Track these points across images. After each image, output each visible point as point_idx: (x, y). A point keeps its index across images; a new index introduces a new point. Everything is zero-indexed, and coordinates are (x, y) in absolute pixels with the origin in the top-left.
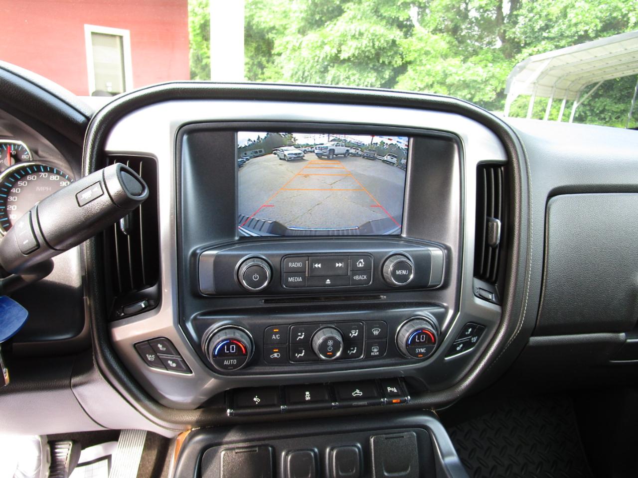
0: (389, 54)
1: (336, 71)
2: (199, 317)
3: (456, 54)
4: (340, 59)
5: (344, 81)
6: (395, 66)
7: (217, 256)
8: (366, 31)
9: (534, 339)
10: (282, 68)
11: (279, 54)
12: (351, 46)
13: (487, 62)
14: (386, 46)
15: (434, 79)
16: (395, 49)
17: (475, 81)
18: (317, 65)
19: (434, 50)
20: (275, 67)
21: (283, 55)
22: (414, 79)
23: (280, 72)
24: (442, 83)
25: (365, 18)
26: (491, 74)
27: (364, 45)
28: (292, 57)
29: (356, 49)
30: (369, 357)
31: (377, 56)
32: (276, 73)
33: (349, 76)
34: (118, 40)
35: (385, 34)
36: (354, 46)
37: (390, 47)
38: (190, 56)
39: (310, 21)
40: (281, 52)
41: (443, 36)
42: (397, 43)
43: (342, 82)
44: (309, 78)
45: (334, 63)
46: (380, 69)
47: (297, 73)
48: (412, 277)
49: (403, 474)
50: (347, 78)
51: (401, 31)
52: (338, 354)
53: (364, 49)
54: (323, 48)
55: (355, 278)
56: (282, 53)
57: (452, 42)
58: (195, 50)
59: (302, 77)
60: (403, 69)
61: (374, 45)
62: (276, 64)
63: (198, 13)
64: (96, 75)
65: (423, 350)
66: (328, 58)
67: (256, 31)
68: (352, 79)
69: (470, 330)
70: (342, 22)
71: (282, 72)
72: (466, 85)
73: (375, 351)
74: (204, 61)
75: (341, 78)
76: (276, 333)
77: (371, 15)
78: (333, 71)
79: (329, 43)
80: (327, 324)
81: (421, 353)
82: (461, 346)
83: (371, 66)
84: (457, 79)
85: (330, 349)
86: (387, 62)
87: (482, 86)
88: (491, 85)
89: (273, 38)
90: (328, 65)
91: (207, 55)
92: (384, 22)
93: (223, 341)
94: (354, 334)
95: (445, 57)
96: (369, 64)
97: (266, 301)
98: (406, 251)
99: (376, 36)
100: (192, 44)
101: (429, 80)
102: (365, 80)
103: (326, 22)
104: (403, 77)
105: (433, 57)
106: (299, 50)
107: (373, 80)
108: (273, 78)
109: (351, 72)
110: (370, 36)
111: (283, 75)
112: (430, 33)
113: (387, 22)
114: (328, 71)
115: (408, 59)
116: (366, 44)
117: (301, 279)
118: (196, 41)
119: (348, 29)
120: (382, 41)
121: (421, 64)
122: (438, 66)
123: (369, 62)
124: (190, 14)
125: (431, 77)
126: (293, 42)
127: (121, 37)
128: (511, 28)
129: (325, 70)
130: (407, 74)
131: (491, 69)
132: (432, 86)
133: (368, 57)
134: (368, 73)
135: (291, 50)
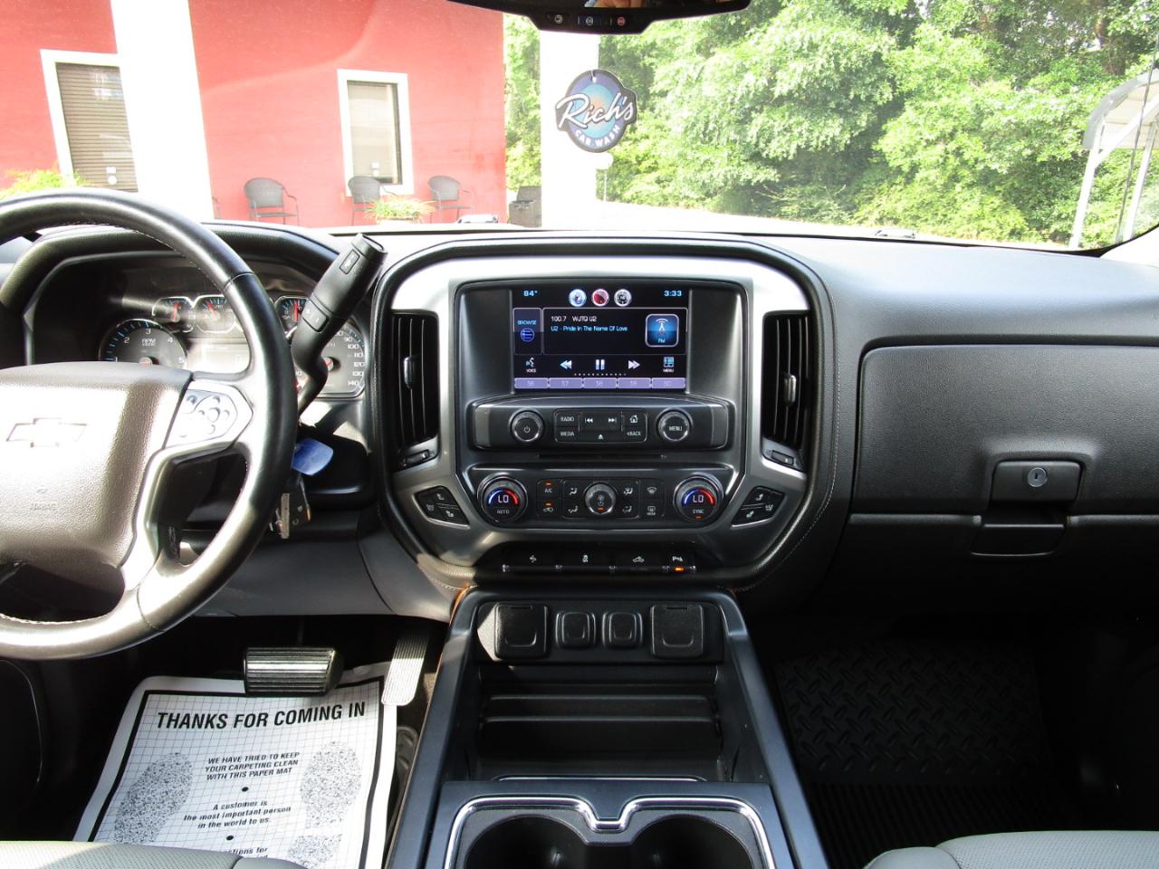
0: (868, 80)
1: (767, 119)
2: (474, 469)
3: (1003, 71)
4: (773, 95)
5: (781, 137)
6: (880, 103)
7: (492, 410)
8: (822, 40)
9: (855, 517)
10: (667, 118)
11: (663, 94)
12: (794, 71)
13: (1068, 84)
14: (861, 66)
15: (957, 123)
16: (879, 70)
17: (1042, 123)
18: (733, 109)
19: (957, 68)
20: (656, 118)
21: (669, 94)
22: (916, 125)
23: (664, 126)
24: (973, 130)
25: (821, 15)
26: (1075, 107)
27: (818, 67)
28: (686, 98)
29: (804, 74)
30: (645, 517)
31: (845, 85)
32: (658, 127)
33: (790, 127)
34: (389, 89)
35: (859, 44)
36: (800, 70)
37: (869, 67)
38: (507, 107)
39: (719, 28)
40: (665, 90)
41: (976, 39)
42: (884, 58)
43: (777, 139)
44: (717, 133)
45: (762, 104)
46: (850, 110)
47: (694, 125)
48: (686, 433)
49: (684, 646)
50: (785, 130)
51: (892, 34)
52: (610, 510)
53: (818, 75)
54: (742, 77)
55: (628, 434)
56: (667, 91)
57: (995, 50)
58: (516, 95)
59: (704, 133)
60: (895, 108)
61: (837, 65)
62: (656, 111)
63: (521, 30)
64: (355, 148)
65: (701, 512)
66: (751, 96)
67: (621, 53)
68: (796, 131)
69: (761, 496)
70: (778, 26)
71: (668, 124)
72: (1024, 132)
73: (651, 511)
74: (532, 114)
75: (776, 130)
76: (549, 487)
77: (833, 8)
78: (759, 120)
79: (752, 67)
80: (600, 479)
81: (699, 515)
82: (752, 513)
83: (832, 105)
84: (1004, 120)
85: (601, 503)
86: (863, 97)
87: (1055, 132)
88: (1076, 128)
89: (652, 64)
90: (751, 109)
91: (537, 103)
92: (858, 21)
93: (495, 490)
94: (629, 492)
95: (979, 78)
96: (830, 102)
97: (541, 457)
98: (684, 408)
99: (842, 48)
100: (511, 86)
101: (946, 125)
102: (820, 133)
103: (748, 29)
104: (895, 122)
105: (954, 82)
106: (698, 84)
107: (837, 131)
108: (651, 137)
109: (794, 119)
110: (829, 49)
111: (670, 130)
112: (949, 35)
113: (865, 21)
114: (751, 120)
115: (904, 89)
116: (822, 66)
117: (572, 434)
118: (516, 80)
119: (788, 40)
120: (854, 58)
121: (933, 97)
122: (965, 99)
123: (828, 98)
124: (506, 32)
125: (951, 119)
126: (687, 69)
127: (394, 86)
128: (1118, 15)
129: (745, 120)
130: (904, 116)
131: (1075, 97)
132: (952, 135)
133: (827, 88)
134: (825, 120)
135: (684, 85)
